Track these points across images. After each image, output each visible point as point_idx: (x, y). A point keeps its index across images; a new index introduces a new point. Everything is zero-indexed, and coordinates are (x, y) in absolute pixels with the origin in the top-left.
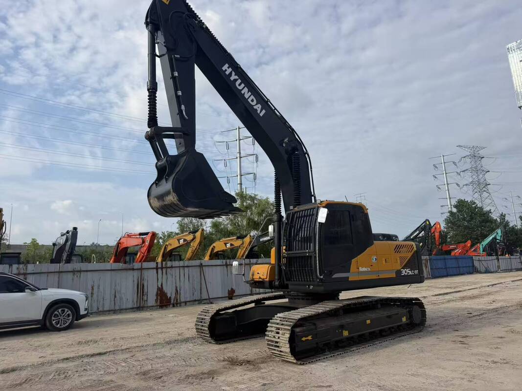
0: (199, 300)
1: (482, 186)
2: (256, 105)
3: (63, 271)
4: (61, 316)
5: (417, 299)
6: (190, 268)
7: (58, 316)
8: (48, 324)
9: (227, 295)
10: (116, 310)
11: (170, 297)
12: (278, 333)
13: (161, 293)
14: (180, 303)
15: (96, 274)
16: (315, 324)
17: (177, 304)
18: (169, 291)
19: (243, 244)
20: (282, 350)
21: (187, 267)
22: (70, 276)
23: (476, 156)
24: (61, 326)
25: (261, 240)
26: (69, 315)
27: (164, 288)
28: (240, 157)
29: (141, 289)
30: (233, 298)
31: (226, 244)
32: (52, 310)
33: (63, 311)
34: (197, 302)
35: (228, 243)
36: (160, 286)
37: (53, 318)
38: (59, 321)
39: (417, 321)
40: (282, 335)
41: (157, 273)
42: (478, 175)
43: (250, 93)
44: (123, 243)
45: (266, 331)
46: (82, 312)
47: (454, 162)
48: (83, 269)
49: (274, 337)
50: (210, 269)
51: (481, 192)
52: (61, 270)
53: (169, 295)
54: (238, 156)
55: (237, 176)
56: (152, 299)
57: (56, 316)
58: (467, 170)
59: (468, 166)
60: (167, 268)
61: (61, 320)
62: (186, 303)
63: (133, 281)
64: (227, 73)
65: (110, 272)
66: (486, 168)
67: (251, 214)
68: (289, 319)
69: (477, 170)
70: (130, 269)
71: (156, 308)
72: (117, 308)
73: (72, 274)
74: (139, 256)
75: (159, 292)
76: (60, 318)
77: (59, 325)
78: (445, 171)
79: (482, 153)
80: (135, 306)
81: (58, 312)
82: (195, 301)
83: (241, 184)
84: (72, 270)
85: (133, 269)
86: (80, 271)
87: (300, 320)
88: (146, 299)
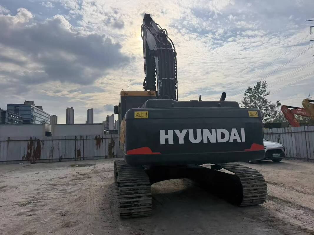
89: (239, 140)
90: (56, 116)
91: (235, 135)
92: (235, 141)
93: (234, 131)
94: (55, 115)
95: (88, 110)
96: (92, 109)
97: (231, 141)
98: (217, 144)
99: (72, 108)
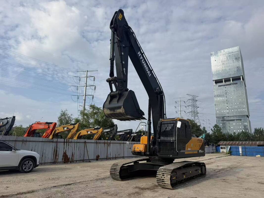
0: (82, 160)
1: (195, 113)
2: (148, 71)
3: (17, 140)
4: (27, 165)
5: (204, 163)
6: (80, 143)
7: (26, 165)
8: (21, 169)
9: (96, 158)
10: (42, 163)
11: (69, 158)
12: (164, 175)
13: (65, 155)
14: (74, 161)
15: (34, 143)
16: (176, 172)
17: (72, 162)
18: (69, 155)
19: (98, 132)
20: (166, 183)
21: (79, 142)
22: (21, 143)
23: (194, 100)
24: (27, 170)
25: (104, 131)
26: (31, 165)
27: (67, 153)
28: (86, 86)
29: (56, 153)
30: (99, 160)
31: (87, 132)
32: (23, 161)
33: (29, 162)
34: (81, 161)
35: (89, 131)
36: (65, 152)
37: (23, 166)
38: (26, 168)
39: (204, 173)
40: (166, 176)
41: (64, 144)
42: (194, 109)
43: (146, 66)
44: (34, 127)
45: (156, 174)
46: (38, 163)
47: (184, 102)
48: (28, 140)
49: (161, 177)
50: (89, 144)
51: (195, 117)
52: (16, 140)
53: (69, 157)
54: (85, 85)
55: (83, 96)
56: (60, 158)
57: (25, 165)
58: (190, 105)
59: (191, 104)
60: (69, 142)
61: (27, 167)
62: (76, 161)
63: (52, 148)
64: (139, 55)
65: (41, 142)
66: (198, 105)
67: (97, 117)
68: (167, 169)
69: (194, 106)
70: (51, 142)
71: (62, 163)
72: (43, 162)
73: (22, 142)
74: (45, 135)
75: (64, 155)
76: (27, 166)
77: (26, 170)
78: (180, 105)
79: (197, 99)
80: (52, 161)
81: (26, 162)
82: (81, 160)
83: (85, 100)
84: (22, 140)
85: (53, 142)
86: (26, 141)
87: (174, 170)
88: (57, 158)
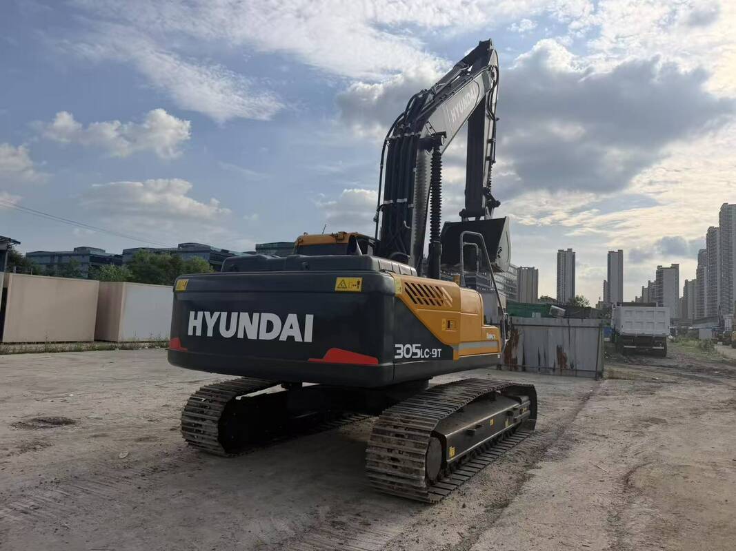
89: (298, 339)
90: (536, 269)
91: (291, 327)
92: (291, 338)
93: (292, 319)
94: (534, 268)
95: (611, 254)
96: (620, 252)
97: (283, 338)
98: (258, 342)
99: (570, 250)
